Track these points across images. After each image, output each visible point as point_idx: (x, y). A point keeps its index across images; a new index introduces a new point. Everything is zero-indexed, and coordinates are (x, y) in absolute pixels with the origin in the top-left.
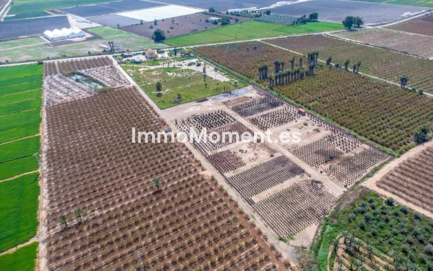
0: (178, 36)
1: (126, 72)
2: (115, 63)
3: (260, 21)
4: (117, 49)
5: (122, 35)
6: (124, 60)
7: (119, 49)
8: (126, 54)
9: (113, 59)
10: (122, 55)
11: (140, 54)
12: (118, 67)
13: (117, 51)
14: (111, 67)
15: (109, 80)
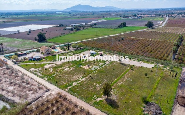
0: (55, 37)
1: (31, 72)
2: (10, 63)
3: (97, 28)
4: (6, 50)
5: (6, 40)
6: (20, 58)
7: (8, 50)
8: (19, 53)
9: (6, 60)
10: (16, 54)
11: (33, 51)
12: (16, 67)
13: (7, 52)
14: (8, 69)
15: (11, 88)
